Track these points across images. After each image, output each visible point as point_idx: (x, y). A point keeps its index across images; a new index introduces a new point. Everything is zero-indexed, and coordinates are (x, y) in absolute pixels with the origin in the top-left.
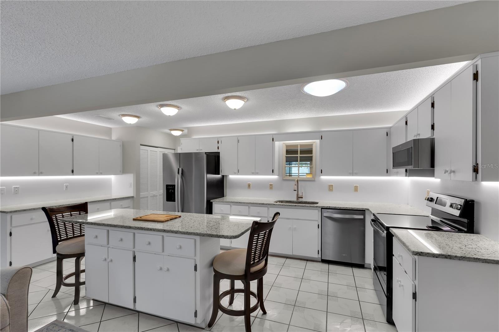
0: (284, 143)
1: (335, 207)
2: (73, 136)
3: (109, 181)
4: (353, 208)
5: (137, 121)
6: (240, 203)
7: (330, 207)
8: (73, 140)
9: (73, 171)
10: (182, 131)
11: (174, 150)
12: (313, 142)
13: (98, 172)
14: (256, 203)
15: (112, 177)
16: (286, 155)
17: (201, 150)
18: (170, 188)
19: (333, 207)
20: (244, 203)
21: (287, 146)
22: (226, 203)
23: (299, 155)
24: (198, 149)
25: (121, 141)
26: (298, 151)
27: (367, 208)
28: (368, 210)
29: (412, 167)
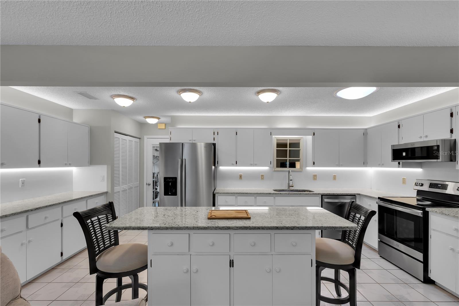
0: (275, 137)
1: (334, 194)
2: (40, 116)
3: (70, 173)
4: (347, 194)
5: (132, 103)
6: (246, 193)
7: (329, 193)
8: (39, 121)
9: (39, 162)
10: (159, 118)
11: (140, 138)
12: (301, 138)
13: (66, 162)
14: (263, 193)
15: (74, 170)
16: (277, 148)
17: (194, 141)
18: (169, 180)
19: (332, 194)
20: (251, 194)
21: (277, 140)
22: (232, 195)
23: (288, 149)
24: (191, 139)
25: (88, 126)
26: (287, 145)
27: (358, 193)
28: (359, 194)
29: (438, 160)
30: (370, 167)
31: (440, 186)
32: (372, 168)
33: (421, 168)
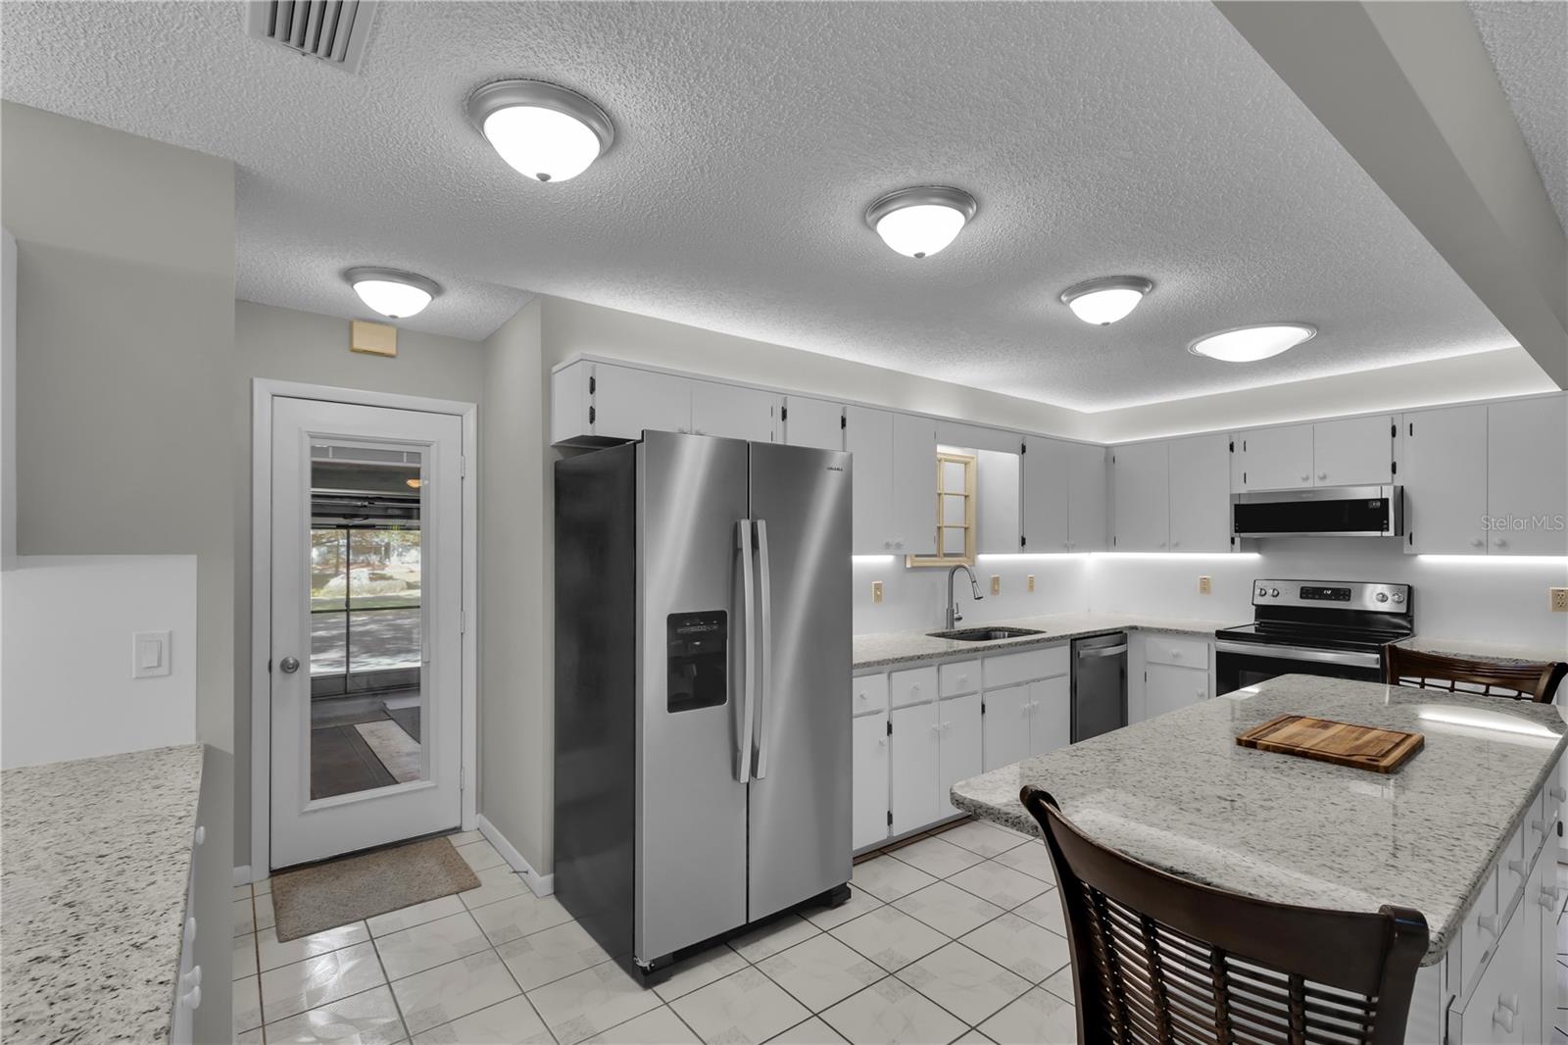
18: (693, 629)
27: (1128, 625)
28: (1135, 628)
29: (1385, 534)
30: (1086, 551)
31: (1329, 592)
32: (1093, 553)
33: (1259, 552)
